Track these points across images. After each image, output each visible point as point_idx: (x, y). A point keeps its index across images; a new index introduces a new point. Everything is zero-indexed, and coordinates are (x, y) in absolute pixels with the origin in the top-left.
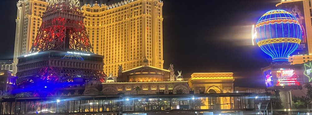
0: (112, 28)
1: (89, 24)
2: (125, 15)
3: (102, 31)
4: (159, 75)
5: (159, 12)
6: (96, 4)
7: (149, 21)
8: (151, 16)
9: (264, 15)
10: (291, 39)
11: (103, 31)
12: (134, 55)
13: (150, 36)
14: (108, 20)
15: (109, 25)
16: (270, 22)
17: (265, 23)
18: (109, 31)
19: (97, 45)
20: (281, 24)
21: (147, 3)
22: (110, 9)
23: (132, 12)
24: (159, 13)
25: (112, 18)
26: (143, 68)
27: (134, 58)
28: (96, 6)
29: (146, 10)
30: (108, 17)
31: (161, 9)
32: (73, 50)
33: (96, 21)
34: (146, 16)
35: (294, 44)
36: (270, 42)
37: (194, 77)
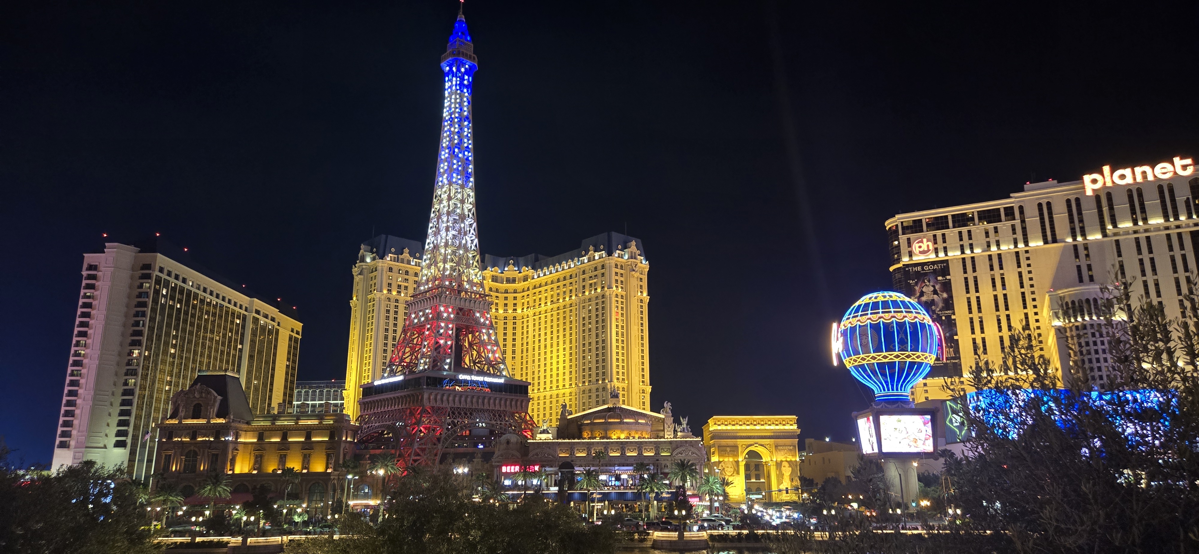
0: (543, 316)
1: (497, 309)
2: (571, 291)
3: (523, 322)
4: (641, 424)
5: (641, 283)
6: (511, 266)
7: (620, 302)
8: (624, 293)
9: (857, 304)
10: (914, 355)
11: (525, 322)
12: (590, 375)
13: (623, 335)
14: (535, 300)
15: (538, 310)
16: (870, 319)
17: (859, 320)
18: (537, 323)
19: (514, 352)
20: (892, 322)
21: (616, 265)
22: (539, 277)
23: (584, 284)
24: (641, 286)
25: (543, 296)
26: (609, 410)
27: (590, 381)
28: (511, 271)
29: (614, 281)
30: (535, 293)
31: (645, 278)
32: (469, 371)
33: (510, 302)
34: (614, 294)
35: (920, 364)
36: (868, 361)
37: (715, 424)
